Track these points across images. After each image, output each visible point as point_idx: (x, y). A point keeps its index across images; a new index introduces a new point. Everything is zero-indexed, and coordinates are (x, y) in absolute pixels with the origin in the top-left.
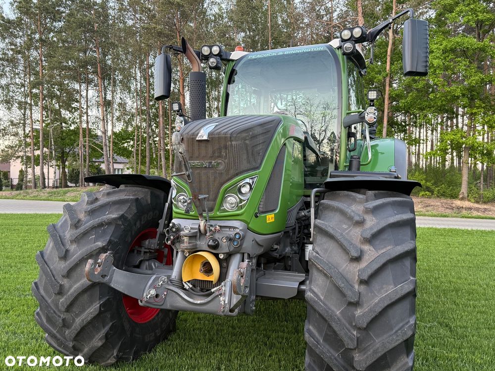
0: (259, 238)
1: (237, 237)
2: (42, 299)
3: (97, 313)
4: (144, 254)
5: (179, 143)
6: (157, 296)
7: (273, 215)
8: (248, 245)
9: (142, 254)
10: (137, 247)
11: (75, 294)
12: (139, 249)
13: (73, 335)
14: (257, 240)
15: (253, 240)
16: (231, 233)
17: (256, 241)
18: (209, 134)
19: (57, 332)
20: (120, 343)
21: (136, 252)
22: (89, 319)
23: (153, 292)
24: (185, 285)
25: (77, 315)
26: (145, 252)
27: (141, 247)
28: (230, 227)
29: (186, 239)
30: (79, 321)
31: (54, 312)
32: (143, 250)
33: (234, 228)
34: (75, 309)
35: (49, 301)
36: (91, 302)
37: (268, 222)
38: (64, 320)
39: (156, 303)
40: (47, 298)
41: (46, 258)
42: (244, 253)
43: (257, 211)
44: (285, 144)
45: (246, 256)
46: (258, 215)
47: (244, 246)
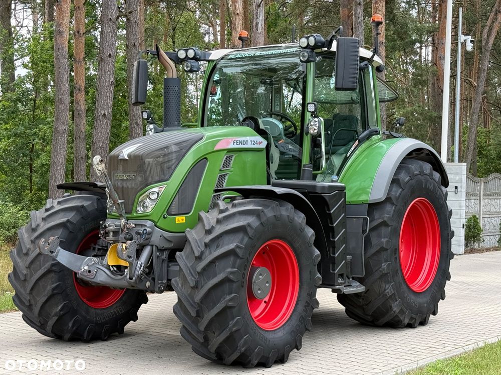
0: (167, 234)
1: (145, 232)
4: (98, 250)
5: (98, 164)
6: (90, 272)
7: (184, 218)
8: (156, 239)
9: (96, 251)
10: (93, 245)
12: (94, 246)
14: (165, 236)
15: (161, 236)
16: (142, 229)
17: (164, 238)
21: (92, 248)
23: (86, 268)
24: (111, 268)
26: (99, 249)
27: (95, 244)
28: (141, 225)
29: (111, 234)
32: (97, 247)
33: (144, 225)
37: (177, 222)
42: (152, 246)
43: (165, 213)
44: (206, 158)
45: (154, 247)
46: (166, 216)
47: (152, 240)
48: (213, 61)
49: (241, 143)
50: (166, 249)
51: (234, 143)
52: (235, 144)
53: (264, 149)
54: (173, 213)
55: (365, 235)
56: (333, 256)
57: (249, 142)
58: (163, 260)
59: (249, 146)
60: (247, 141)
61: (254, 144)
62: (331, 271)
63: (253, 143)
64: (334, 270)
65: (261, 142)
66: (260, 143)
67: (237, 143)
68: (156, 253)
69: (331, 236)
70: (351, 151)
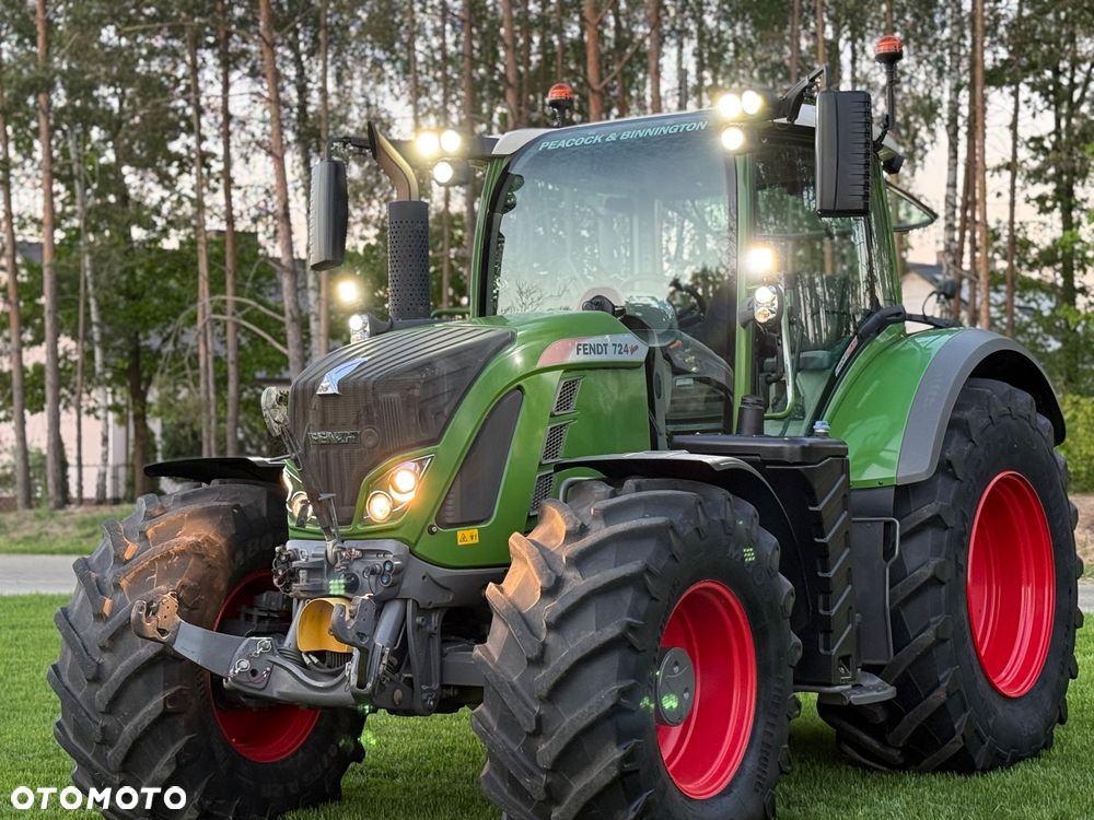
0: (439, 573)
1: (388, 568)
2: (65, 694)
3: (159, 711)
5: (274, 407)
6: (254, 672)
7: (476, 532)
8: (412, 585)
9: (255, 622)
10: (244, 608)
11: (122, 679)
12: (249, 612)
13: (120, 758)
14: (434, 577)
15: (424, 577)
16: (378, 562)
17: (432, 579)
18: (342, 384)
19: (94, 756)
20: (206, 780)
21: (242, 619)
22: (147, 723)
23: (245, 664)
24: (306, 659)
25: (127, 720)
27: (252, 607)
28: (378, 552)
29: (302, 574)
30: (129, 730)
31: (87, 714)
32: (256, 613)
33: (386, 553)
34: (123, 708)
35: (79, 696)
36: (150, 695)
37: (459, 543)
38: (103, 729)
39: (250, 685)
40: (75, 692)
41: (71, 618)
42: (406, 600)
43: (433, 522)
44: (520, 388)
45: (410, 604)
46: (434, 529)
47: (404, 586)
48: (502, 157)
49: (594, 349)
50: (436, 609)
51: (578, 350)
52: (581, 352)
53: (641, 363)
54: (450, 521)
55: (890, 563)
56: (827, 613)
57: (610, 349)
58: (431, 635)
59: (610, 356)
60: (606, 345)
61: (620, 353)
62: (822, 651)
63: (618, 349)
64: (827, 648)
65: (637, 347)
66: (634, 349)
67: (585, 349)
68: (414, 617)
69: (819, 566)
70: (842, 362)
